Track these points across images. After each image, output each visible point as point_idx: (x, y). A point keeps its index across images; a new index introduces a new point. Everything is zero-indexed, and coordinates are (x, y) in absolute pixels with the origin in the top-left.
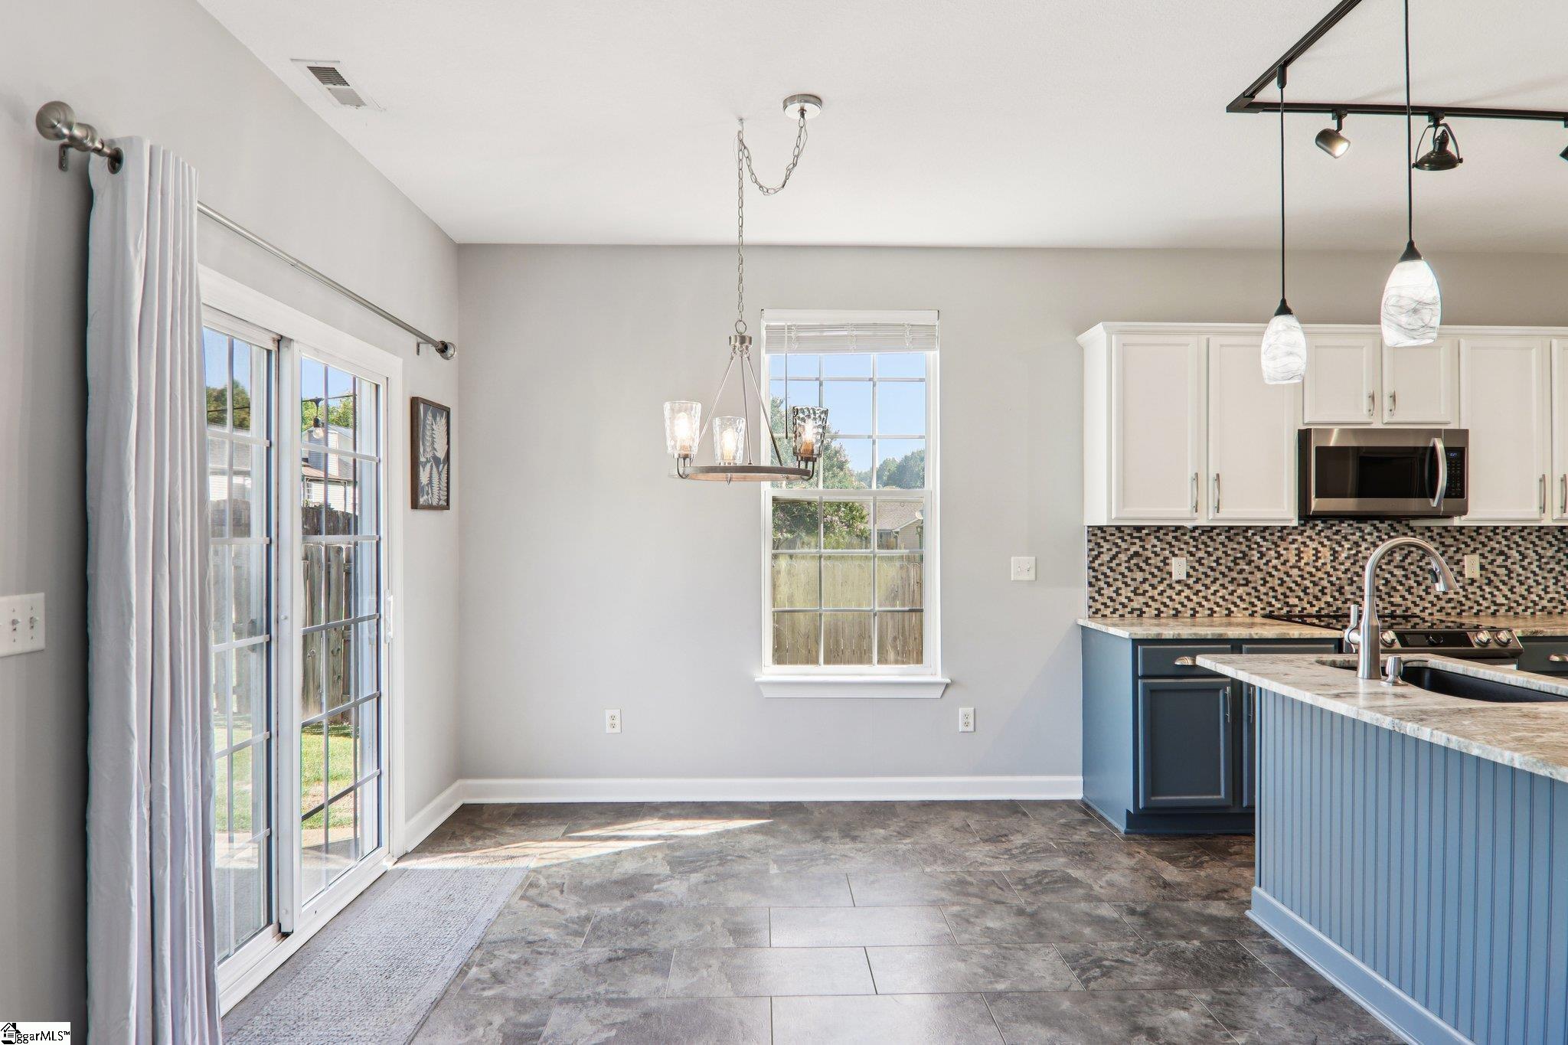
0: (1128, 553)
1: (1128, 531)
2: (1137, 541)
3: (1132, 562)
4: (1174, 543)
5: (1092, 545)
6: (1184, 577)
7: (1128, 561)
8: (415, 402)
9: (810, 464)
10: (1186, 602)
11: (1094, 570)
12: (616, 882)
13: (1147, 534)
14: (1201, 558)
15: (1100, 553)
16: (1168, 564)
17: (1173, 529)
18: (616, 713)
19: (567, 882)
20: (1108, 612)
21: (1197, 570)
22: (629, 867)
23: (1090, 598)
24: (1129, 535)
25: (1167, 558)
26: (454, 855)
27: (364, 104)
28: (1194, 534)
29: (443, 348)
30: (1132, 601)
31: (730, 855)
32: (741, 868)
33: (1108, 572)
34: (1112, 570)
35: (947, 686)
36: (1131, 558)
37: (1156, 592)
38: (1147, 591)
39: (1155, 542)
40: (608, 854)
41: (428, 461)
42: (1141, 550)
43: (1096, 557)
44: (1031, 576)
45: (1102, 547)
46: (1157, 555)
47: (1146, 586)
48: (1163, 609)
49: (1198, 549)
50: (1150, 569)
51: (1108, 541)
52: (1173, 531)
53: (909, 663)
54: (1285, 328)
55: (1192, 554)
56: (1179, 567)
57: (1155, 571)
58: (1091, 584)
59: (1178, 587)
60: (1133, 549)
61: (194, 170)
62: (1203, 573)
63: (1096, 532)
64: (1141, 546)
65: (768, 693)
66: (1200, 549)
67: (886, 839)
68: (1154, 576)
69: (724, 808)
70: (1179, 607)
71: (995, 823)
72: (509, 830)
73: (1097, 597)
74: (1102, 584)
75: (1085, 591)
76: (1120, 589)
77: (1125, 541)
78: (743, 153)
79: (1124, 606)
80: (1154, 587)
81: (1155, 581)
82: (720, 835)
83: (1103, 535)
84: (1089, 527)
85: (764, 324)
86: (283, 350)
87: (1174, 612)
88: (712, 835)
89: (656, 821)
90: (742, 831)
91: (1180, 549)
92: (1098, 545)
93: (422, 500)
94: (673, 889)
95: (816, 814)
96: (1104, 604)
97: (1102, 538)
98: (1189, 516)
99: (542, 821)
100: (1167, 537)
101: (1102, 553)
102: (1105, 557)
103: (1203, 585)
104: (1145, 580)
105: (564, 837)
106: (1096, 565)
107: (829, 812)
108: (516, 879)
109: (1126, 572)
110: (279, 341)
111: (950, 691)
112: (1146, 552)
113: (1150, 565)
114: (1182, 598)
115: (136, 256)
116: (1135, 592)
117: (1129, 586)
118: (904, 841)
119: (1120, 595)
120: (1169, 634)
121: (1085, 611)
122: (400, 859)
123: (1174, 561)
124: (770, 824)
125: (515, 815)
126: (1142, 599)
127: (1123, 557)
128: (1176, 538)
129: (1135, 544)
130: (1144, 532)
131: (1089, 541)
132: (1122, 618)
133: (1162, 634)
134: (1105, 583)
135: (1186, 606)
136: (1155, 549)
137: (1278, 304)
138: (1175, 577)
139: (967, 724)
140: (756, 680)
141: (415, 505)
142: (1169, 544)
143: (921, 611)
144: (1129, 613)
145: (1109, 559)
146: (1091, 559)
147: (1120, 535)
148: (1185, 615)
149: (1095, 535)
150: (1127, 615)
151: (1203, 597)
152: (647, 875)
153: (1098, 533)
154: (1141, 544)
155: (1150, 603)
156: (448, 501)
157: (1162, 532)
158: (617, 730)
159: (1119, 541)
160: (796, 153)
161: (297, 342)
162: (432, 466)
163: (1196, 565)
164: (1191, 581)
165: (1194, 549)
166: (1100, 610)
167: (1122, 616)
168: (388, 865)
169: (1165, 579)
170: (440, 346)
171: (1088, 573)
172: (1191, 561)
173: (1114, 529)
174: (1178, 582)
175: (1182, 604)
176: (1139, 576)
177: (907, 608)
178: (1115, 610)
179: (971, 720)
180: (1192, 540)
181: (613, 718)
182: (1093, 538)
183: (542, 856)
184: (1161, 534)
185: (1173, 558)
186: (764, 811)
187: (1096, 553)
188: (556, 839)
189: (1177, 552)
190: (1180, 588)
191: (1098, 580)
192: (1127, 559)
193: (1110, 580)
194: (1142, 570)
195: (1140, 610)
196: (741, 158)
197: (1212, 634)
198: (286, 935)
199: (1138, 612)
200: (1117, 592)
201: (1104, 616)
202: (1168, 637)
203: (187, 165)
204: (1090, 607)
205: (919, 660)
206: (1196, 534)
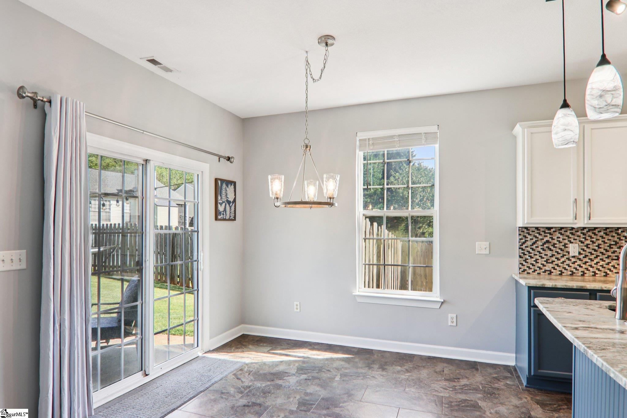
0: (543, 241)
1: (542, 230)
2: (548, 235)
3: (545, 246)
4: (571, 236)
5: (521, 237)
6: (577, 254)
7: (543, 245)
8: (216, 180)
9: (332, 200)
10: (578, 268)
11: (522, 249)
12: (272, 374)
13: (554, 231)
14: (588, 245)
15: (526, 241)
16: (567, 247)
17: (571, 228)
18: (298, 303)
19: (254, 370)
20: (531, 271)
21: (586, 251)
22: (281, 368)
23: (520, 264)
24: (543, 231)
25: (567, 244)
26: (225, 353)
27: (172, 71)
28: (583, 231)
29: (229, 159)
30: (545, 266)
31: (324, 369)
32: (325, 375)
33: (531, 251)
34: (533, 249)
35: (442, 303)
36: (545, 243)
37: (560, 262)
38: (554, 261)
39: (559, 235)
40: (278, 361)
41: (223, 202)
42: (550, 240)
43: (524, 243)
44: (487, 252)
45: (527, 238)
46: (560, 242)
47: (553, 259)
48: (563, 271)
49: (586, 239)
50: (556, 250)
51: (531, 235)
52: (570, 230)
53: (426, 291)
54: (563, 115)
55: (582, 242)
56: (574, 249)
57: (559, 251)
58: (520, 257)
59: (573, 260)
60: (546, 239)
61: (82, 103)
62: (589, 252)
63: (523, 230)
64: (550, 238)
65: (359, 300)
66: (587, 240)
67: (399, 372)
68: (558, 253)
69: (338, 348)
70: (574, 270)
71: (458, 372)
72: (250, 346)
73: (524, 263)
74: (527, 257)
75: (517, 260)
76: (538, 259)
77: (541, 235)
78: (308, 66)
79: (540, 268)
80: (558, 259)
81: (559, 256)
82: (327, 359)
83: (528, 232)
84: (519, 227)
85: (358, 139)
86: (148, 163)
87: (571, 273)
88: (323, 359)
89: (307, 350)
90: (338, 359)
91: (574, 239)
92: (525, 237)
93: (219, 217)
94: (290, 380)
95: (376, 356)
96: (529, 267)
97: (527, 233)
98: (571, 221)
99: (265, 344)
100: (566, 233)
101: (527, 241)
102: (529, 243)
103: (589, 259)
104: (553, 255)
105: (268, 352)
106: (524, 247)
107: (382, 356)
108: (237, 366)
109: (542, 251)
110: (146, 161)
111: (444, 306)
112: (553, 241)
113: (556, 247)
114: (576, 265)
115: (54, 135)
116: (547, 261)
117: (543, 258)
118: (406, 374)
119: (538, 263)
120: (550, 285)
121: (517, 270)
122: (206, 353)
123: (571, 245)
124: (352, 358)
125: (257, 341)
126: (551, 265)
127: (540, 243)
128: (572, 234)
129: (547, 236)
130: (552, 230)
131: (520, 235)
132: (540, 275)
133: (545, 285)
134: (529, 256)
135: (578, 270)
136: (559, 239)
137: (562, 102)
138: (571, 254)
139: (452, 322)
140: (353, 294)
141: (216, 219)
142: (568, 237)
143: (432, 267)
144: (543, 272)
145: (531, 244)
146: (521, 244)
147: (538, 231)
148: (578, 275)
149: (524, 232)
150: (542, 273)
151: (589, 265)
152: (286, 372)
153: (525, 231)
154: (551, 236)
155: (556, 267)
156: (235, 217)
157: (563, 230)
158: (299, 310)
159: (537, 235)
160: (325, 62)
161: (152, 160)
162: (226, 204)
163: (585, 248)
164: (581, 257)
165: (584, 240)
166: (526, 270)
167: (539, 274)
168: (200, 354)
169: (565, 255)
170: (227, 158)
171: (519, 251)
172: (582, 246)
173: (534, 228)
174: (574, 257)
175: (576, 269)
176: (549, 253)
177: (425, 265)
178: (535, 271)
179: (455, 320)
180: (582, 235)
181: (297, 305)
182: (522, 233)
183: (253, 359)
184: (562, 231)
185: (570, 244)
186: (354, 352)
187: (524, 241)
188: (264, 353)
189: (572, 241)
190: (575, 260)
191: (524, 254)
192: (542, 244)
193: (532, 255)
194: (551, 250)
195: (550, 271)
196: (307, 68)
197: (577, 286)
198: (147, 375)
199: (549, 272)
200: (536, 261)
201: (528, 273)
202: (548, 286)
203: (78, 102)
204: (520, 268)
205: (431, 290)
206: (585, 231)
